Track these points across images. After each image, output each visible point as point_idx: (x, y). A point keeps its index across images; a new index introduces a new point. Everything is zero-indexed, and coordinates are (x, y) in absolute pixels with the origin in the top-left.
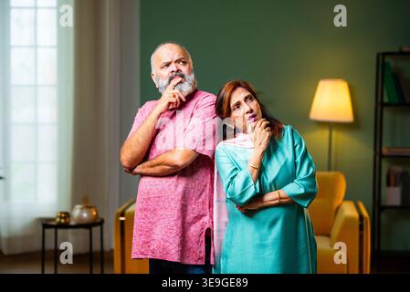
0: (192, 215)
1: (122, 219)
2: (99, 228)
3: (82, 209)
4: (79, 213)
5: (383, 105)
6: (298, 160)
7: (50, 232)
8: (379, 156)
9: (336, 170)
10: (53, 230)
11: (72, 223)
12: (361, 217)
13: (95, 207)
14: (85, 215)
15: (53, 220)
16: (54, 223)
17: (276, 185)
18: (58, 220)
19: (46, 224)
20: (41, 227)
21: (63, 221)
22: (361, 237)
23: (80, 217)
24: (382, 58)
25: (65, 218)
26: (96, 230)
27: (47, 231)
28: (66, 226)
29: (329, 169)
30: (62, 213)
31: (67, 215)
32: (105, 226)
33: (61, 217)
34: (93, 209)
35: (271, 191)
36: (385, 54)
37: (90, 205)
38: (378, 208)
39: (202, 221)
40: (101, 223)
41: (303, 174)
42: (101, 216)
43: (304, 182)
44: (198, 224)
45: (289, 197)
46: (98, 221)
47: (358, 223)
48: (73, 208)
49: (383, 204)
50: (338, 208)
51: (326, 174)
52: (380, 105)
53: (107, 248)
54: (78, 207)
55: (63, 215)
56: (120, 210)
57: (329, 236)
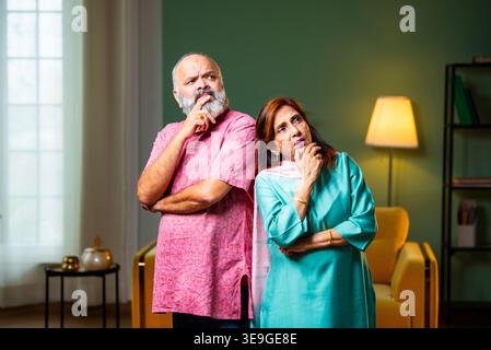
0: (224, 260)
1: (141, 264)
2: (113, 275)
3: (93, 252)
4: (89, 258)
5: (454, 127)
6: (355, 193)
7: (55, 281)
8: (449, 188)
9: (397, 205)
10: (59, 278)
11: (82, 270)
12: (428, 261)
13: (108, 251)
14: (97, 260)
15: (59, 266)
16: (60, 270)
17: (328, 223)
18: (64, 266)
19: (50, 271)
20: (44, 275)
21: (70, 267)
22: (428, 285)
23: (91, 263)
24: (451, 71)
25: (73, 263)
26: (110, 278)
27: (51, 279)
28: (74, 273)
29: (389, 205)
30: (69, 258)
31: (75, 260)
32: (121, 273)
33: (68, 263)
34: (107, 253)
35: (322, 230)
36: (455, 66)
37: (101, 248)
38: (447, 250)
39: (236, 267)
40: (116, 270)
41: (360, 210)
42: (115, 261)
43: (360, 220)
44: (233, 271)
45: (344, 237)
46: (113, 266)
47: (424, 268)
48: (82, 251)
49: (453, 245)
50: (400, 251)
51: (385, 209)
52: (450, 127)
53: (123, 300)
54: (89, 250)
55: (70, 260)
56: (139, 254)
57: (389, 284)
